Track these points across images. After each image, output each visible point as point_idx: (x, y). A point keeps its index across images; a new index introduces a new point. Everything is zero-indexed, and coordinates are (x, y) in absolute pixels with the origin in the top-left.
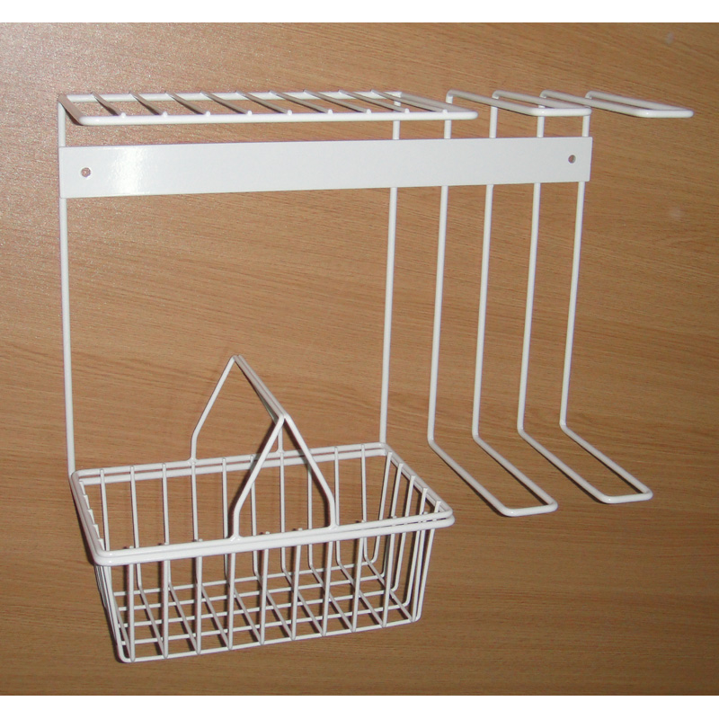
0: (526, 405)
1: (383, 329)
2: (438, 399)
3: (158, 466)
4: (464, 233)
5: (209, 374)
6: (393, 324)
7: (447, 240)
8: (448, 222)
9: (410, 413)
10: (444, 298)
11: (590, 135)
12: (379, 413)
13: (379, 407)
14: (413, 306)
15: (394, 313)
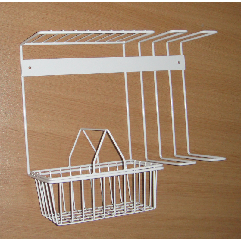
0: (176, 147)
1: (127, 121)
2: (147, 145)
3: (58, 169)
4: (149, 89)
5: (72, 137)
6: (130, 119)
7: (144, 91)
8: (144, 85)
9: (139, 150)
10: (145, 110)
11: (183, 55)
12: (129, 150)
13: (129, 148)
14: (136, 112)
15: (130, 115)
